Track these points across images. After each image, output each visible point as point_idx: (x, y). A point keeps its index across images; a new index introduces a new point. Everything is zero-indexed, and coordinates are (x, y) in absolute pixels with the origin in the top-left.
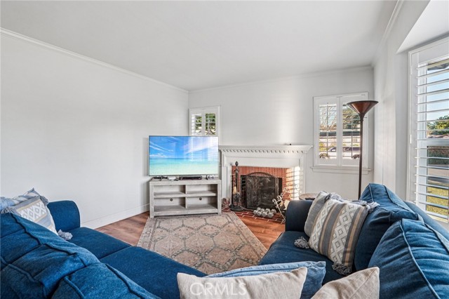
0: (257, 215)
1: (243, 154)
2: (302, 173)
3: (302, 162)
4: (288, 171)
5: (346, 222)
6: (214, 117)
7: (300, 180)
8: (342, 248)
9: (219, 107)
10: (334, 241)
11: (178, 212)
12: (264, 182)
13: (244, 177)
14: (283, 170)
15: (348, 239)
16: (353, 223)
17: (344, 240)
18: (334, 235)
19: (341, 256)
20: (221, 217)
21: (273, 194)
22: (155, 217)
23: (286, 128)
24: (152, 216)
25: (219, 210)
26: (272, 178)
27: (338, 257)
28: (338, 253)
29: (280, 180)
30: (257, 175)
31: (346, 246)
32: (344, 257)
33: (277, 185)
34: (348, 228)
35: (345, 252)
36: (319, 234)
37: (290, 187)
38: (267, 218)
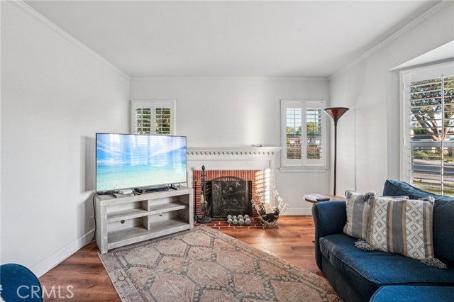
0: (232, 224)
1: (208, 156)
2: (272, 175)
3: (272, 163)
4: (257, 174)
5: (417, 218)
6: (168, 113)
7: (271, 182)
8: (421, 242)
9: (175, 101)
10: (409, 238)
11: (142, 238)
12: (233, 186)
13: (209, 183)
14: (253, 173)
15: (425, 234)
16: (424, 217)
17: (422, 235)
18: (407, 232)
19: (423, 250)
20: (196, 233)
21: (243, 198)
22: (109, 251)
23: (252, 129)
24: (104, 251)
25: (191, 225)
26: (242, 182)
27: (419, 252)
28: (419, 248)
29: (250, 183)
30: (224, 180)
31: (425, 240)
32: (426, 251)
33: (247, 188)
34: (421, 223)
35: (426, 246)
36: (385, 233)
37: (259, 190)
38: (245, 225)
